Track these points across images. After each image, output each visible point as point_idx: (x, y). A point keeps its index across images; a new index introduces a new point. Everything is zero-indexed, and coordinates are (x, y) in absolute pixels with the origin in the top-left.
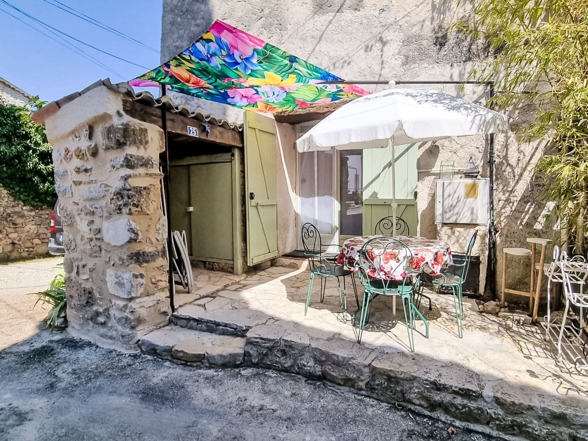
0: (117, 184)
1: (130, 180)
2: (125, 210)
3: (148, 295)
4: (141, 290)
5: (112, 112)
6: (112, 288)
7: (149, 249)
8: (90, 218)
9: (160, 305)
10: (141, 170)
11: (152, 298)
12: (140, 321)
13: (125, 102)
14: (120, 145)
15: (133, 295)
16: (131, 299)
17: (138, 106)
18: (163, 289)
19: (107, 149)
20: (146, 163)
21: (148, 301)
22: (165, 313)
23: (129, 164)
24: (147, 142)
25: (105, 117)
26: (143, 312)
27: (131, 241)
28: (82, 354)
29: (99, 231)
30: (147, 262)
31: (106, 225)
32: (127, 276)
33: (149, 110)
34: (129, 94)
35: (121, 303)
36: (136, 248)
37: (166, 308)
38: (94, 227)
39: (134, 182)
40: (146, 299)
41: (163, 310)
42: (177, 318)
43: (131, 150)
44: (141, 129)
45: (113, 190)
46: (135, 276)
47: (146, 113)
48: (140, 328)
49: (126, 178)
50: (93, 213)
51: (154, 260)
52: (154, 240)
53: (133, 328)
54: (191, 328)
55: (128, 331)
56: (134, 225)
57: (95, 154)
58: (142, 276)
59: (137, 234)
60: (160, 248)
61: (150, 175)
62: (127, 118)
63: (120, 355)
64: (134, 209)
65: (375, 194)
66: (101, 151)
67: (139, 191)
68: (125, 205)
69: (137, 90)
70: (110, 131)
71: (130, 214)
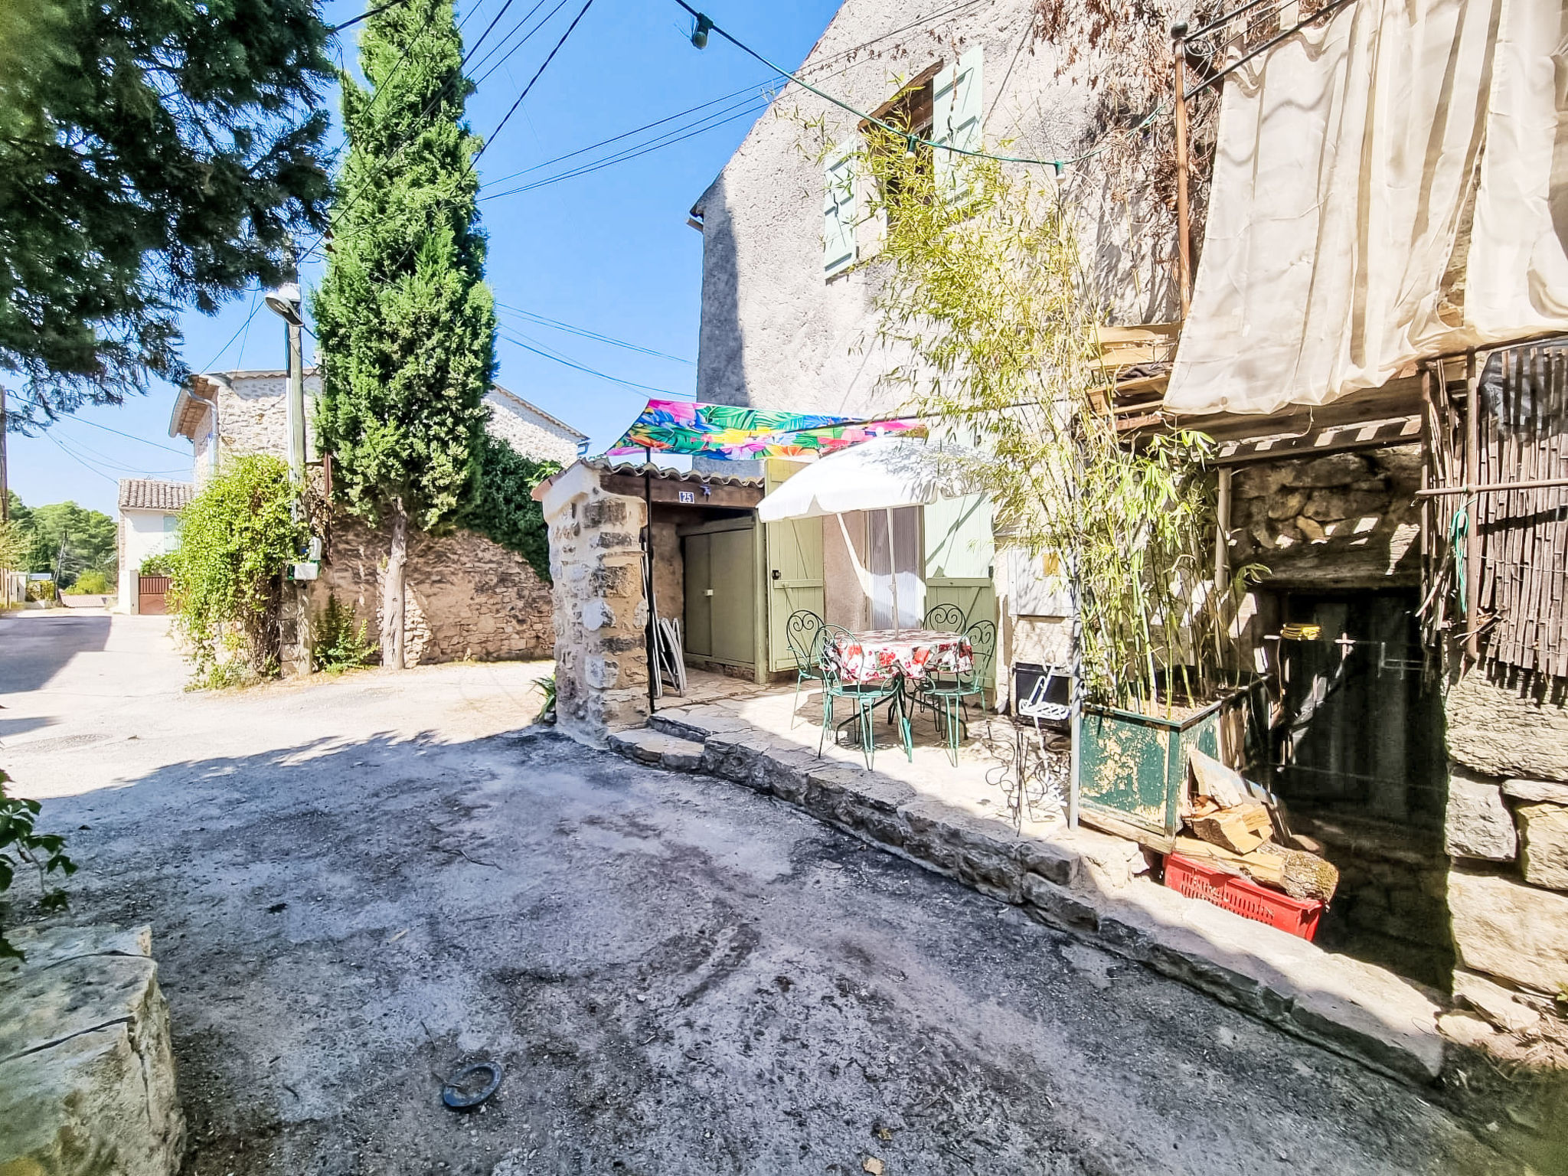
0: (594, 564)
1: (605, 560)
2: (601, 593)
3: (621, 688)
4: (613, 681)
5: (588, 490)
6: (589, 679)
7: (624, 636)
8: (574, 601)
9: (637, 702)
10: (618, 549)
11: (626, 692)
12: (611, 715)
13: (602, 477)
14: (595, 523)
15: (605, 685)
16: (603, 690)
17: (618, 479)
18: (640, 684)
19: (587, 527)
20: (623, 541)
21: (622, 695)
22: (641, 712)
23: (604, 543)
24: (624, 518)
25: (582, 496)
26: (615, 707)
27: (604, 625)
28: (558, 745)
29: (580, 615)
30: (621, 650)
31: (585, 608)
32: (600, 664)
33: (629, 480)
34: (606, 468)
35: (595, 694)
36: (610, 633)
37: (643, 705)
38: (577, 610)
39: (609, 562)
40: (619, 692)
41: (639, 708)
42: (655, 720)
43: (606, 528)
44: (618, 505)
45: (591, 571)
46: (608, 665)
47: (626, 485)
48: (610, 723)
49: (601, 558)
50: (576, 596)
51: (629, 649)
52: (630, 627)
53: (604, 722)
54: (665, 732)
55: (600, 725)
56: (608, 608)
57: (577, 533)
58: (615, 665)
59: (610, 619)
60: (637, 636)
61: (628, 553)
62: (604, 494)
63: (590, 749)
64: (609, 591)
65: (940, 569)
66: (582, 530)
67: (614, 571)
68: (600, 586)
69: (615, 461)
70: (587, 509)
71: (605, 596)
